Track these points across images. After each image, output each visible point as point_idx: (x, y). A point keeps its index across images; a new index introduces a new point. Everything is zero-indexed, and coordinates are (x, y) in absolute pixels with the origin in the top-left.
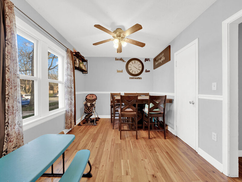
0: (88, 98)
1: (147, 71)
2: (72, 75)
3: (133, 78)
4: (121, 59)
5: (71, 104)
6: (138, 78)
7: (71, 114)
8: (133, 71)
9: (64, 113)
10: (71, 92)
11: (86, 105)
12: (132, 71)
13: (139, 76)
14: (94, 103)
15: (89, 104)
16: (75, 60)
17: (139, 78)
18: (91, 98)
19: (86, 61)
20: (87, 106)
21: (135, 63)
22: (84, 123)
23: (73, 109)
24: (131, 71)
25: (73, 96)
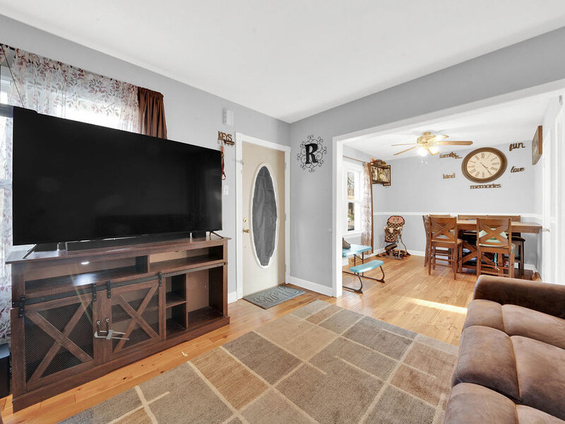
0: (391, 221)
1: (514, 170)
2: (370, 193)
3: (480, 186)
4: (452, 155)
5: (368, 226)
6: (490, 186)
7: (368, 239)
8: (478, 173)
9: (360, 235)
10: (368, 212)
11: (387, 231)
12: (475, 173)
13: (495, 182)
14: (398, 228)
15: (391, 230)
16: (373, 172)
17: (494, 186)
18: (396, 222)
19: (388, 168)
20: (389, 233)
21: (483, 157)
22: (384, 255)
23: (370, 232)
24: (473, 175)
25: (371, 217)
